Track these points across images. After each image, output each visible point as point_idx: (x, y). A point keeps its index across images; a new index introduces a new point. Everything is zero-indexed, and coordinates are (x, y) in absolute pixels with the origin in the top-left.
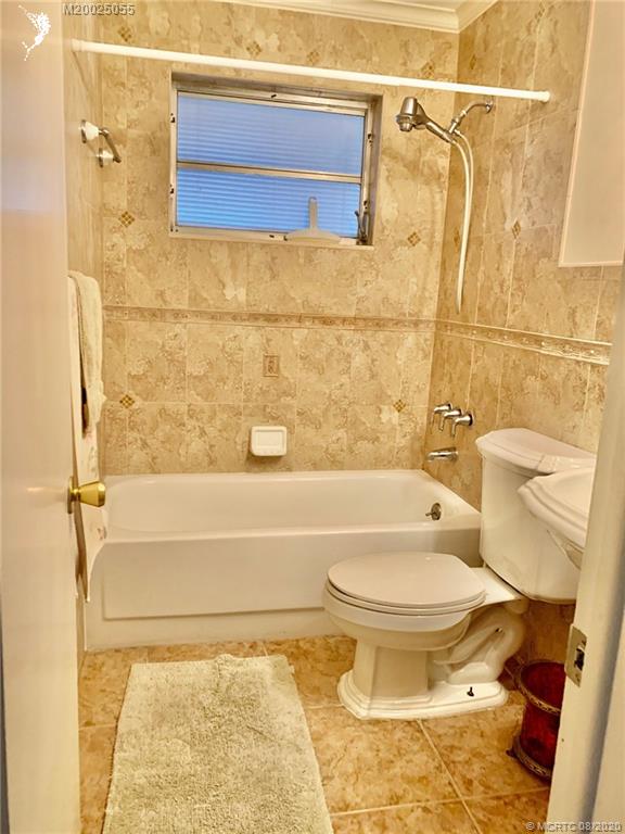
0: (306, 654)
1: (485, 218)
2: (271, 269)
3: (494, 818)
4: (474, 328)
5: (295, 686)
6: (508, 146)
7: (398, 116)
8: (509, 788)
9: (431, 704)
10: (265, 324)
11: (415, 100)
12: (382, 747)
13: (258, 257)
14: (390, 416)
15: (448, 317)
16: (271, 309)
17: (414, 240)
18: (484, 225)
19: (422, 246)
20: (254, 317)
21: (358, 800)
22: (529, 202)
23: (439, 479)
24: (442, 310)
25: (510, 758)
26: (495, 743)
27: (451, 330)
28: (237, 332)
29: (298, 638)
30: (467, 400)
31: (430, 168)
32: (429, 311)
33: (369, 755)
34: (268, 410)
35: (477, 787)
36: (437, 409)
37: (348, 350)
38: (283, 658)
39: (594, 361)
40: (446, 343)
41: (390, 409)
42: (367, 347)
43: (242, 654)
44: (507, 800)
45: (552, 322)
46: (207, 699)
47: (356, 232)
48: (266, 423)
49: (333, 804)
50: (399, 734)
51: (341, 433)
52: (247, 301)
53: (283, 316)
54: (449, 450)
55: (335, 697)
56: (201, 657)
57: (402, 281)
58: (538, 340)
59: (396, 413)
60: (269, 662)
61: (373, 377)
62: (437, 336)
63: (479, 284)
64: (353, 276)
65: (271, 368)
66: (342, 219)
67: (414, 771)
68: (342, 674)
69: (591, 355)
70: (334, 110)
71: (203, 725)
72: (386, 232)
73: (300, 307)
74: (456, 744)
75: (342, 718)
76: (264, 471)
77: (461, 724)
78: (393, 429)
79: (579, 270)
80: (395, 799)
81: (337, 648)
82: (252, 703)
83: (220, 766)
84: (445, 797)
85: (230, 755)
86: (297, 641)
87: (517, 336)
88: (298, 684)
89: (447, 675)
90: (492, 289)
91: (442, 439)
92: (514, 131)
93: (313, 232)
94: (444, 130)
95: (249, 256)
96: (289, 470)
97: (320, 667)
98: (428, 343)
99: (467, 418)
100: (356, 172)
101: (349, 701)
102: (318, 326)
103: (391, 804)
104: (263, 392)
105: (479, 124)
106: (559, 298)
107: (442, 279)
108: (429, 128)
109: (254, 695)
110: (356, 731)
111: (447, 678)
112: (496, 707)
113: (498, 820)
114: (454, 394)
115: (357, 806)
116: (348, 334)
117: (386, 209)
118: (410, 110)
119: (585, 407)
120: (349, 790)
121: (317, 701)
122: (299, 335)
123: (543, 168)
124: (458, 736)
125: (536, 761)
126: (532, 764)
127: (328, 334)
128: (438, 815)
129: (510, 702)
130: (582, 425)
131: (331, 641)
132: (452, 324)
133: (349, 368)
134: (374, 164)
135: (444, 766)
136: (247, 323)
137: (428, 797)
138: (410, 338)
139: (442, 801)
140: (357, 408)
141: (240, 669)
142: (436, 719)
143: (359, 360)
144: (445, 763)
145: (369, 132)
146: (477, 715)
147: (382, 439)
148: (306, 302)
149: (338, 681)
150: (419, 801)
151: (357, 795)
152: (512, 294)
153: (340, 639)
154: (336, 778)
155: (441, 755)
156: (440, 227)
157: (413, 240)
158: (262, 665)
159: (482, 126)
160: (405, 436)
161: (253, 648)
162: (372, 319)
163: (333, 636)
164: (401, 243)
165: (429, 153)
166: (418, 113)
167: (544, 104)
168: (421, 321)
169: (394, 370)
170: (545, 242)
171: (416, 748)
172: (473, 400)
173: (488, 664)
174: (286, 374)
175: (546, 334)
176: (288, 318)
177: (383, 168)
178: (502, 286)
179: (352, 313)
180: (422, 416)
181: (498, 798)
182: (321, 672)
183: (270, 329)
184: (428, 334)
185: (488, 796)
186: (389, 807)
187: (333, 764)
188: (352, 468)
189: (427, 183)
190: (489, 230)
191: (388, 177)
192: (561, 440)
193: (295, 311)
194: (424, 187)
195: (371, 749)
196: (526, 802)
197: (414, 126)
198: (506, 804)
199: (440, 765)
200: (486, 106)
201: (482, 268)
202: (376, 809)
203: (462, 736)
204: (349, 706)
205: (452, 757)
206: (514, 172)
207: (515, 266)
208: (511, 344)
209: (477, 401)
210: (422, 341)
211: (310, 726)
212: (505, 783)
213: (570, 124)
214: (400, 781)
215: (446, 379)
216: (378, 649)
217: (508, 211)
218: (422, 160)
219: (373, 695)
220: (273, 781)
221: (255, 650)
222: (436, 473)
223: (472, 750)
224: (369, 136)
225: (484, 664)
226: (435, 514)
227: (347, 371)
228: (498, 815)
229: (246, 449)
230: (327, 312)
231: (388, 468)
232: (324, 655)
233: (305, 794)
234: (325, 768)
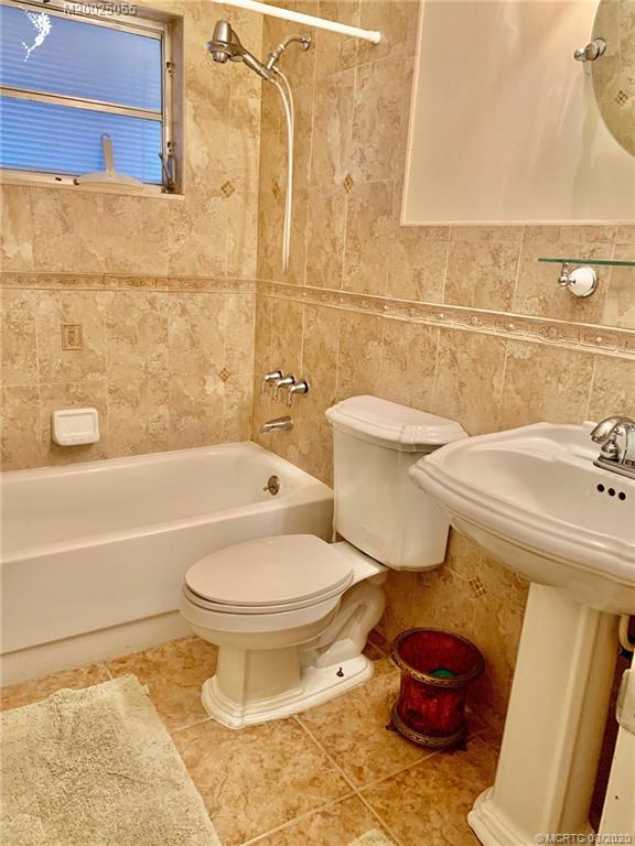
0: (157, 666)
1: (309, 169)
2: (62, 219)
3: (391, 803)
4: (303, 289)
5: (153, 708)
6: (332, 90)
7: (210, 43)
8: (397, 765)
9: (305, 695)
10: (60, 286)
11: (229, 26)
12: (264, 756)
13: (44, 206)
14: (215, 387)
15: (271, 277)
16: (66, 269)
17: (228, 189)
18: (309, 177)
19: (237, 197)
20: (46, 278)
21: (254, 825)
22: (362, 153)
23: (271, 448)
24: (264, 271)
25: (391, 733)
26: (374, 721)
27: (276, 291)
28: (25, 297)
29: (144, 650)
30: (300, 367)
31: (240, 108)
32: (249, 270)
33: (254, 768)
34: (72, 390)
35: (368, 773)
36: (267, 377)
37: (163, 315)
38: (132, 678)
39: (444, 325)
40: (271, 305)
41: (215, 379)
42: (184, 311)
43: (81, 683)
44: (397, 779)
45: (395, 285)
46: (50, 752)
47: (160, 178)
48: (72, 405)
49: (228, 839)
50: (279, 737)
51: (162, 410)
52: (35, 258)
53: (83, 276)
54: (283, 419)
55: (200, 710)
56: (30, 699)
57: (218, 236)
58: (380, 304)
59: (222, 383)
60: (116, 687)
61: (193, 344)
62: (259, 297)
63: (306, 242)
64: (162, 229)
65: (71, 340)
66: (143, 162)
67: (303, 774)
68: (203, 682)
69: (440, 318)
70: (124, 28)
71: (52, 787)
72: (197, 181)
73: (103, 265)
74: (338, 732)
75: (214, 733)
76: (72, 462)
77: (337, 709)
78: (220, 399)
79: (425, 229)
80: (291, 812)
81: (190, 651)
82: (107, 742)
83: (86, 833)
84: (340, 795)
85: (95, 816)
86: (144, 653)
87: (355, 299)
88: (156, 705)
89: (315, 660)
90: (322, 247)
91: (273, 409)
92: (340, 73)
93: (110, 176)
94: (262, 66)
95: (33, 203)
96: (104, 457)
97: (177, 678)
98: (250, 305)
99: (303, 386)
100: (155, 106)
101: (218, 712)
102: (125, 287)
103: (288, 819)
104: (63, 369)
105: (295, 61)
106: (402, 259)
107: (261, 235)
108: (245, 61)
109: (108, 732)
110: (233, 744)
111: (314, 662)
112: (366, 682)
113: (395, 803)
114: (284, 361)
115: (254, 833)
116: (163, 297)
117: (195, 153)
118: (224, 37)
119: (435, 372)
120: (242, 817)
121: (183, 720)
122: (104, 299)
123: (377, 117)
124: (337, 722)
125: (418, 731)
126: (415, 736)
127: (139, 297)
128: (339, 817)
129: (377, 672)
130: (433, 390)
131: (182, 645)
132: (277, 286)
133: (166, 335)
134: (177, 99)
135: (332, 761)
136: (37, 286)
137: (325, 799)
138: (231, 300)
139: (338, 800)
140: (179, 381)
141: (84, 704)
142: (312, 709)
143: (177, 326)
144: (332, 755)
145: (167, 60)
146: (350, 694)
147: (208, 413)
148: (109, 260)
149: (200, 691)
150: (315, 807)
151: (252, 820)
152: (347, 255)
153: (190, 641)
154: (224, 807)
155: (326, 748)
156: (254, 177)
157: (226, 190)
158: (109, 692)
159: (299, 65)
160: (232, 407)
161: (93, 674)
162: (188, 279)
163: (183, 639)
164: (214, 193)
165: (238, 91)
166: (233, 42)
167: (374, 44)
168: (242, 282)
169: (216, 336)
170: (384, 198)
171: (299, 747)
172: (308, 365)
173: (351, 639)
174: (91, 346)
175: (388, 297)
176: (89, 278)
177: (188, 104)
178: (334, 244)
179: (165, 272)
180: (248, 384)
181: (390, 779)
182: (179, 685)
183: (67, 293)
184: (249, 295)
185: (379, 781)
186: (287, 824)
187: (217, 791)
188: (178, 447)
189: (239, 126)
190: (315, 183)
191: (195, 116)
192: (410, 406)
193: (95, 270)
194: (235, 129)
195: (253, 761)
196: (416, 776)
197: (229, 56)
198: (398, 783)
199: (328, 760)
200: (304, 41)
201: (309, 224)
202: (276, 830)
203: (340, 721)
204: (221, 718)
205: (338, 748)
206: (341, 120)
207: (349, 224)
208: (348, 307)
209: (312, 366)
210: (244, 303)
211: (181, 753)
212: (391, 760)
213: (407, 71)
214: (292, 788)
215: (274, 344)
216: (248, 652)
217: (337, 163)
218: (232, 98)
219: (244, 701)
220: (155, 833)
221: (96, 675)
222: (268, 443)
223: (354, 733)
224: (168, 64)
225: (349, 640)
226: (273, 487)
227: (164, 339)
228: (395, 797)
229: (48, 439)
230: (136, 271)
231: (217, 443)
232: (177, 664)
233: (194, 837)
234: (209, 798)
